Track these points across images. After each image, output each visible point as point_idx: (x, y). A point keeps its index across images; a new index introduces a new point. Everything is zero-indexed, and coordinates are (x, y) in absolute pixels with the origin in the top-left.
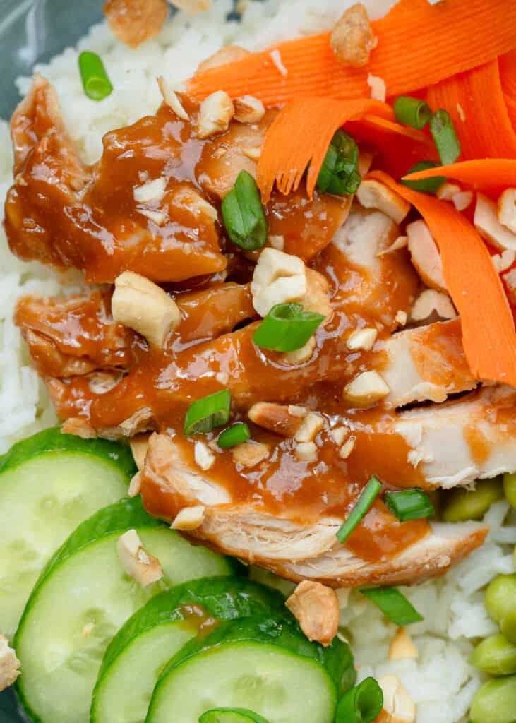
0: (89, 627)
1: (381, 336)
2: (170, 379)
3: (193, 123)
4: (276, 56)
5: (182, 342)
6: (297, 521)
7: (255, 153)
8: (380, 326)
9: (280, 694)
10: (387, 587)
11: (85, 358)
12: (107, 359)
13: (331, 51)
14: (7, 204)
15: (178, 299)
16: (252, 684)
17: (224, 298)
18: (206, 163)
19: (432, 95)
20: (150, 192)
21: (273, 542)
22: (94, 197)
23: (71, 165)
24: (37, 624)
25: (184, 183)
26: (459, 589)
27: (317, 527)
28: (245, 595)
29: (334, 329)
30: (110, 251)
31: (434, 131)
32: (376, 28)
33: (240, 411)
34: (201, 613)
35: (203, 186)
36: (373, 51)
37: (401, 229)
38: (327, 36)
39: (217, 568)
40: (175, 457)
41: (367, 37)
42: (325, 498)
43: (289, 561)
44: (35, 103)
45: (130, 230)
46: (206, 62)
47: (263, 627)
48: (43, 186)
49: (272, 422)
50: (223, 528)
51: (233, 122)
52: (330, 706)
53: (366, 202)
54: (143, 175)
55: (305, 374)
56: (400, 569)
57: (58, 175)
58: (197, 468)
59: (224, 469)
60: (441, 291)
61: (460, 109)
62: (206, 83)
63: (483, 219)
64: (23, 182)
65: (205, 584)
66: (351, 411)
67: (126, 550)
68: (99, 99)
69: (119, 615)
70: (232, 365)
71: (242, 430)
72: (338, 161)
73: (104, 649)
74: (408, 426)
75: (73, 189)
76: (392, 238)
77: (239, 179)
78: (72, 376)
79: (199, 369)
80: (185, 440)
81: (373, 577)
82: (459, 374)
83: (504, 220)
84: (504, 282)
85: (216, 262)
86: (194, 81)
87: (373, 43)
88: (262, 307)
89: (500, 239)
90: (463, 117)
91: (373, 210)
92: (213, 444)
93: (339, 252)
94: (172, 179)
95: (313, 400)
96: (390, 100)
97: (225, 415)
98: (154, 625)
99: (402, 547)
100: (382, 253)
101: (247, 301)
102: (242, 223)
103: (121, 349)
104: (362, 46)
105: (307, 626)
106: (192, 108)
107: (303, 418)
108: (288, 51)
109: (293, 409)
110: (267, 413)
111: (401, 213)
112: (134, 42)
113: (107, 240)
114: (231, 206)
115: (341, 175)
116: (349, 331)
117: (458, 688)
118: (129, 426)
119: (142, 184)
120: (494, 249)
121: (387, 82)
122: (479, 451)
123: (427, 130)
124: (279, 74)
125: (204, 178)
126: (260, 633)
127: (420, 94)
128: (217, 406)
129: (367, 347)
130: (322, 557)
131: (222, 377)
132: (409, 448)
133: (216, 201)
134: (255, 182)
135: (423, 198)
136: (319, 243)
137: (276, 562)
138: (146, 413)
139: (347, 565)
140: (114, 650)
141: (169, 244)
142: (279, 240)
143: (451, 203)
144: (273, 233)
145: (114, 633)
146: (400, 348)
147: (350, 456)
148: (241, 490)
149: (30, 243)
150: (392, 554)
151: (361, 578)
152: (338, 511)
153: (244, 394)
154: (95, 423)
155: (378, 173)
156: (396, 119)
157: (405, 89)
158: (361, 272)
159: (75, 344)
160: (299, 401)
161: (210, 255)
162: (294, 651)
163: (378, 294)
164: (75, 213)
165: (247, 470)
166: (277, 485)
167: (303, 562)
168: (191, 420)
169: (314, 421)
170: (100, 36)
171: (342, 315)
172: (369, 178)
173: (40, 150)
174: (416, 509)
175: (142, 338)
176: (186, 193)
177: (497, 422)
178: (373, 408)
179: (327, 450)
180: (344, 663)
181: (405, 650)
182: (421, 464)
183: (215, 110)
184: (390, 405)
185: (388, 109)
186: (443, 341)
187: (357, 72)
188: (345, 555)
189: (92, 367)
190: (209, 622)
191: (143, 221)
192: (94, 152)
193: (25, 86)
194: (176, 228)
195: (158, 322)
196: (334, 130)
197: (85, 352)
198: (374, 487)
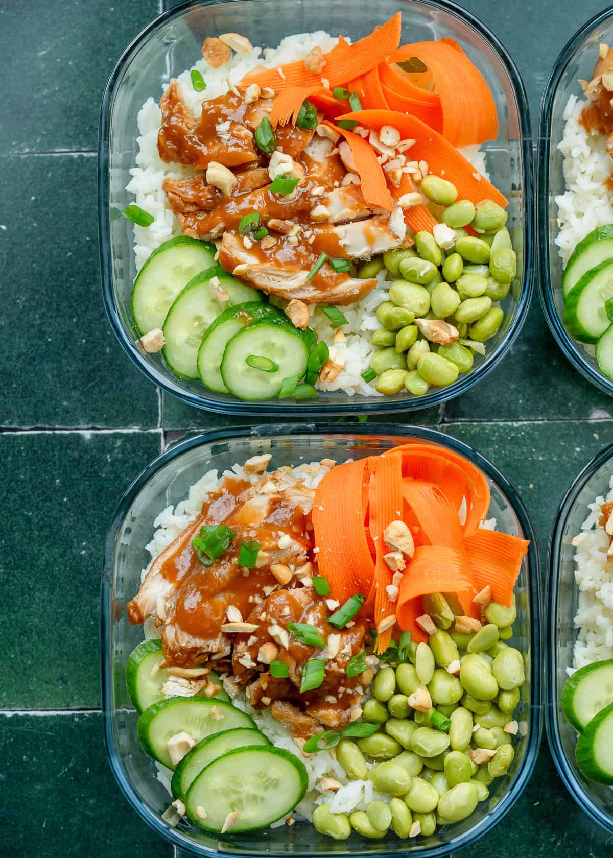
0: (196, 324)
1: (326, 190)
2: (232, 209)
3: (242, 98)
4: (280, 70)
5: (239, 192)
6: (289, 271)
7: (270, 110)
8: (327, 187)
9: (282, 352)
10: (332, 304)
11: (194, 204)
12: (204, 203)
13: (304, 68)
14: (159, 136)
15: (236, 174)
16: (269, 346)
17: (256, 173)
18: (248, 115)
19: (350, 86)
20: (222, 128)
21: (279, 282)
22: (199, 131)
23: (188, 118)
24: (172, 324)
25: (238, 123)
26: (366, 310)
27: (298, 274)
28: (268, 310)
29: (305, 187)
30: (206, 154)
31: (350, 101)
32: (325, 57)
33: (264, 223)
34: (247, 315)
35: (247, 124)
36: (324, 67)
37: (337, 145)
38: (303, 62)
39: (255, 297)
40: (235, 242)
41: (320, 61)
42: (302, 261)
43: (286, 290)
44: (171, 92)
45: (214, 144)
46: (249, 73)
47: (275, 321)
48: (175, 127)
49: (278, 227)
50: (256, 274)
51: (260, 98)
52: (306, 359)
53: (321, 134)
54: (220, 120)
55: (293, 206)
56: (336, 295)
57: (182, 122)
58: (245, 248)
59: (256, 249)
60: (356, 173)
61: (362, 92)
62: (248, 81)
63: (373, 141)
64: (166, 125)
65: (248, 305)
66: (313, 223)
67: (213, 286)
68: (200, 91)
69: (210, 319)
70: (260, 202)
71: (264, 231)
72: (306, 114)
73: (203, 334)
74: (339, 230)
75: (189, 129)
76: (333, 149)
77: (263, 120)
78: (189, 213)
79: (245, 205)
80: (239, 236)
81: (324, 298)
82: (361, 206)
83: (382, 140)
84: (383, 170)
85: (252, 155)
86: (242, 81)
87: (324, 64)
88: (272, 177)
89: (381, 149)
90: (364, 95)
91: (325, 138)
92: (252, 238)
93: (308, 156)
94: (233, 121)
95: (296, 218)
96: (332, 89)
97: (257, 224)
98: (225, 320)
99: (337, 285)
100: (328, 155)
101: (267, 176)
102: (264, 139)
103: (211, 199)
104: (318, 64)
105: (295, 321)
106: (243, 93)
107: (292, 227)
108: (285, 68)
109: (287, 222)
110: (275, 223)
111: (336, 138)
112: (216, 66)
113: (204, 149)
114: (260, 134)
115: (308, 119)
116: (312, 188)
117: (365, 355)
118: (214, 231)
119: (219, 123)
120: (378, 154)
121: (330, 81)
122: (370, 240)
123: (347, 101)
124: (281, 78)
125: (247, 122)
126: (273, 322)
127: (345, 86)
128: (254, 219)
129: (320, 195)
130: (301, 289)
131: (255, 207)
132: (339, 239)
133: (253, 131)
134: (269, 122)
135: (347, 132)
136: (299, 149)
137: (280, 291)
138: (222, 225)
139: (312, 293)
140: (207, 334)
141: (232, 149)
142: (281, 148)
143: (360, 135)
144: (278, 145)
145: (207, 327)
146: (335, 196)
147: (313, 243)
148: (263, 258)
149: (170, 153)
150: (332, 287)
151: (319, 299)
152: (307, 267)
153: (265, 215)
154: (199, 232)
155: (326, 121)
156: (334, 97)
157: (338, 84)
158: (318, 164)
159: (190, 197)
160: (290, 219)
161: (250, 153)
162: (289, 331)
163: (326, 173)
164: (190, 138)
165: (267, 249)
166: (280, 256)
167: (292, 291)
168: (242, 225)
169: (297, 228)
170: (201, 65)
171: (310, 182)
172: (322, 123)
173: (174, 111)
174: (344, 267)
175: (220, 191)
176: (239, 127)
177: (378, 226)
178: (324, 222)
179: (303, 241)
180: (313, 340)
181: (340, 339)
182: (344, 245)
183: (252, 92)
184: (331, 221)
185: (330, 92)
186: (355, 192)
187: (316, 76)
188: (311, 288)
189: (197, 209)
190: (250, 319)
191: (219, 139)
192: (198, 112)
193: (166, 88)
194: (234, 141)
195: (227, 182)
196: (304, 98)
197: (195, 200)
198: (324, 256)
